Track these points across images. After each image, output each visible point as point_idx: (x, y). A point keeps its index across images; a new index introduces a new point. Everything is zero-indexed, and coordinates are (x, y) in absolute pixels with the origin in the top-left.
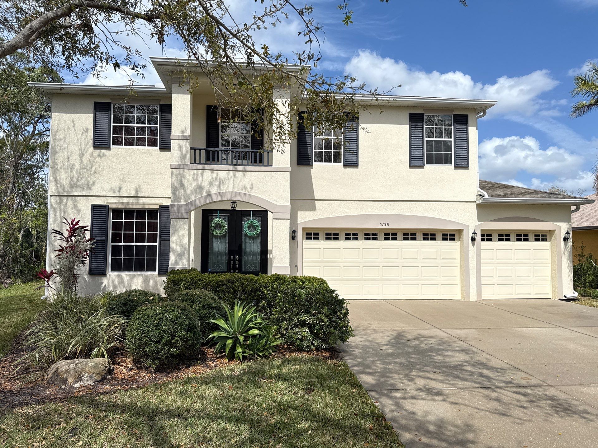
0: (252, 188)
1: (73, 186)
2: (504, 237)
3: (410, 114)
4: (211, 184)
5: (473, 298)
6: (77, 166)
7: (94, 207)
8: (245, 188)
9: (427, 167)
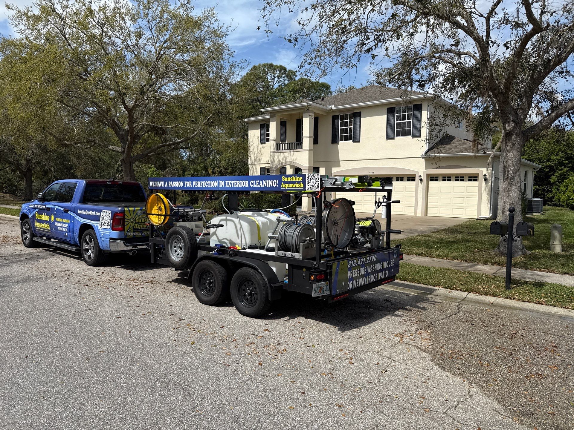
0: (296, 160)
1: (255, 160)
2: (446, 178)
3: (388, 109)
4: (283, 159)
5: (419, 214)
6: (256, 153)
7: (261, 168)
8: (294, 160)
9: (396, 138)
